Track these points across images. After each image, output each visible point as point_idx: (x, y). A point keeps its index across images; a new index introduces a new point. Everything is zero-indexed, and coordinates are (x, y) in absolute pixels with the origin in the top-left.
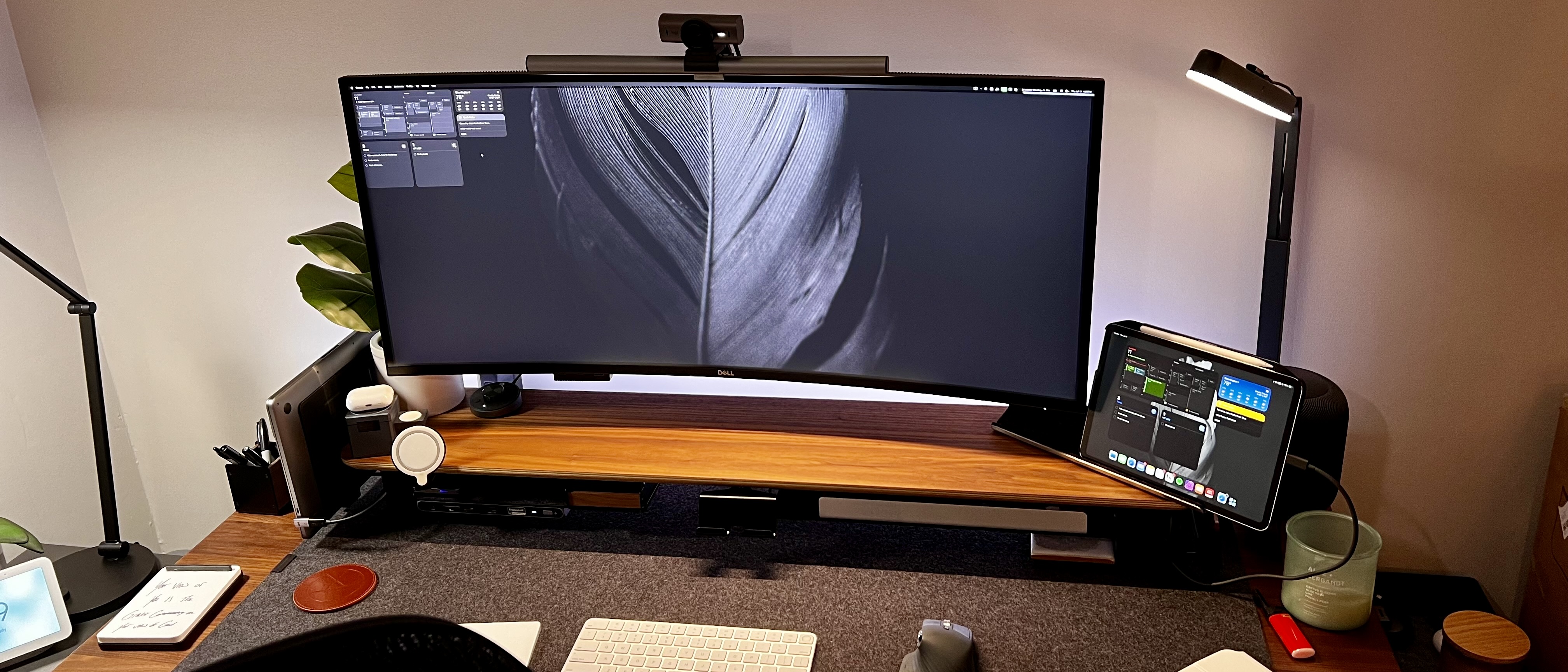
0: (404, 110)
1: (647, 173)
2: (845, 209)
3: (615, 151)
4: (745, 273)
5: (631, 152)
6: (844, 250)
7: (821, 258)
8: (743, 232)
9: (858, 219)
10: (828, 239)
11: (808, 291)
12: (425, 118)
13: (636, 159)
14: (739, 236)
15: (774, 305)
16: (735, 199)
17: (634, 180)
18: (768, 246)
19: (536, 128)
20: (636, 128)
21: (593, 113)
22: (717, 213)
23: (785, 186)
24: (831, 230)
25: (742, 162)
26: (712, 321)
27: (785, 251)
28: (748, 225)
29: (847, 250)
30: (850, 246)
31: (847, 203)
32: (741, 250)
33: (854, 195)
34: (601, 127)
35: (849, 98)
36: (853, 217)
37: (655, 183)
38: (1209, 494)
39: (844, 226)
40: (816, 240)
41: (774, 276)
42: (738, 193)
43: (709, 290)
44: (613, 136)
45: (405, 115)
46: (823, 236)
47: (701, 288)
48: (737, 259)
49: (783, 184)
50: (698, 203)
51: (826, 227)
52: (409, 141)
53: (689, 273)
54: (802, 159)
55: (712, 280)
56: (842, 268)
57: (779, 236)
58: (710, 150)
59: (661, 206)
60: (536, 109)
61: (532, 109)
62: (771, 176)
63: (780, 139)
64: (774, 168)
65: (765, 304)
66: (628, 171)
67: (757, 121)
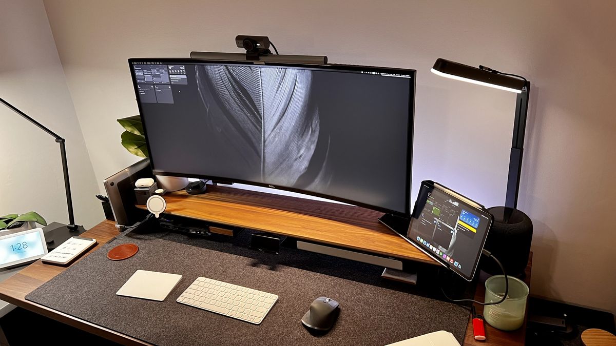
0: (151, 73)
1: (238, 102)
2: (313, 122)
3: (227, 92)
4: (277, 146)
5: (233, 93)
6: (314, 140)
7: (305, 143)
8: (275, 130)
9: (318, 127)
10: (307, 135)
11: (301, 156)
12: (158, 76)
13: (234, 96)
14: (274, 131)
15: (288, 161)
16: (272, 115)
17: (235, 106)
18: (285, 136)
19: (198, 82)
20: (234, 83)
21: (218, 76)
22: (265, 121)
23: (290, 111)
24: (308, 131)
25: (274, 100)
26: (266, 165)
27: (291, 139)
28: (277, 127)
29: (315, 140)
30: (315, 138)
31: (314, 120)
32: (275, 137)
33: (316, 116)
34: (220, 82)
35: (313, 74)
36: (316, 126)
37: (242, 107)
38: (452, 261)
39: (313, 130)
40: (303, 134)
41: (288, 148)
42: (273, 113)
43: (264, 152)
44: (225, 86)
45: (152, 74)
46: (305, 133)
47: (261, 151)
48: (274, 140)
49: (289, 110)
50: (258, 116)
51: (307, 130)
52: (154, 85)
53: (256, 145)
54: (296, 100)
55: (265, 148)
56: (313, 147)
57: (289, 132)
58: (261, 94)
59: (244, 116)
60: (197, 74)
61: (196, 74)
62: (285, 106)
63: (287, 90)
64: (285, 103)
65: (285, 160)
66: (232, 101)
67: (278, 82)
